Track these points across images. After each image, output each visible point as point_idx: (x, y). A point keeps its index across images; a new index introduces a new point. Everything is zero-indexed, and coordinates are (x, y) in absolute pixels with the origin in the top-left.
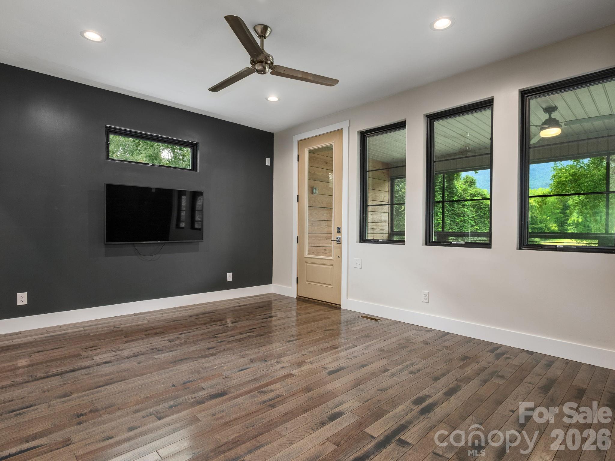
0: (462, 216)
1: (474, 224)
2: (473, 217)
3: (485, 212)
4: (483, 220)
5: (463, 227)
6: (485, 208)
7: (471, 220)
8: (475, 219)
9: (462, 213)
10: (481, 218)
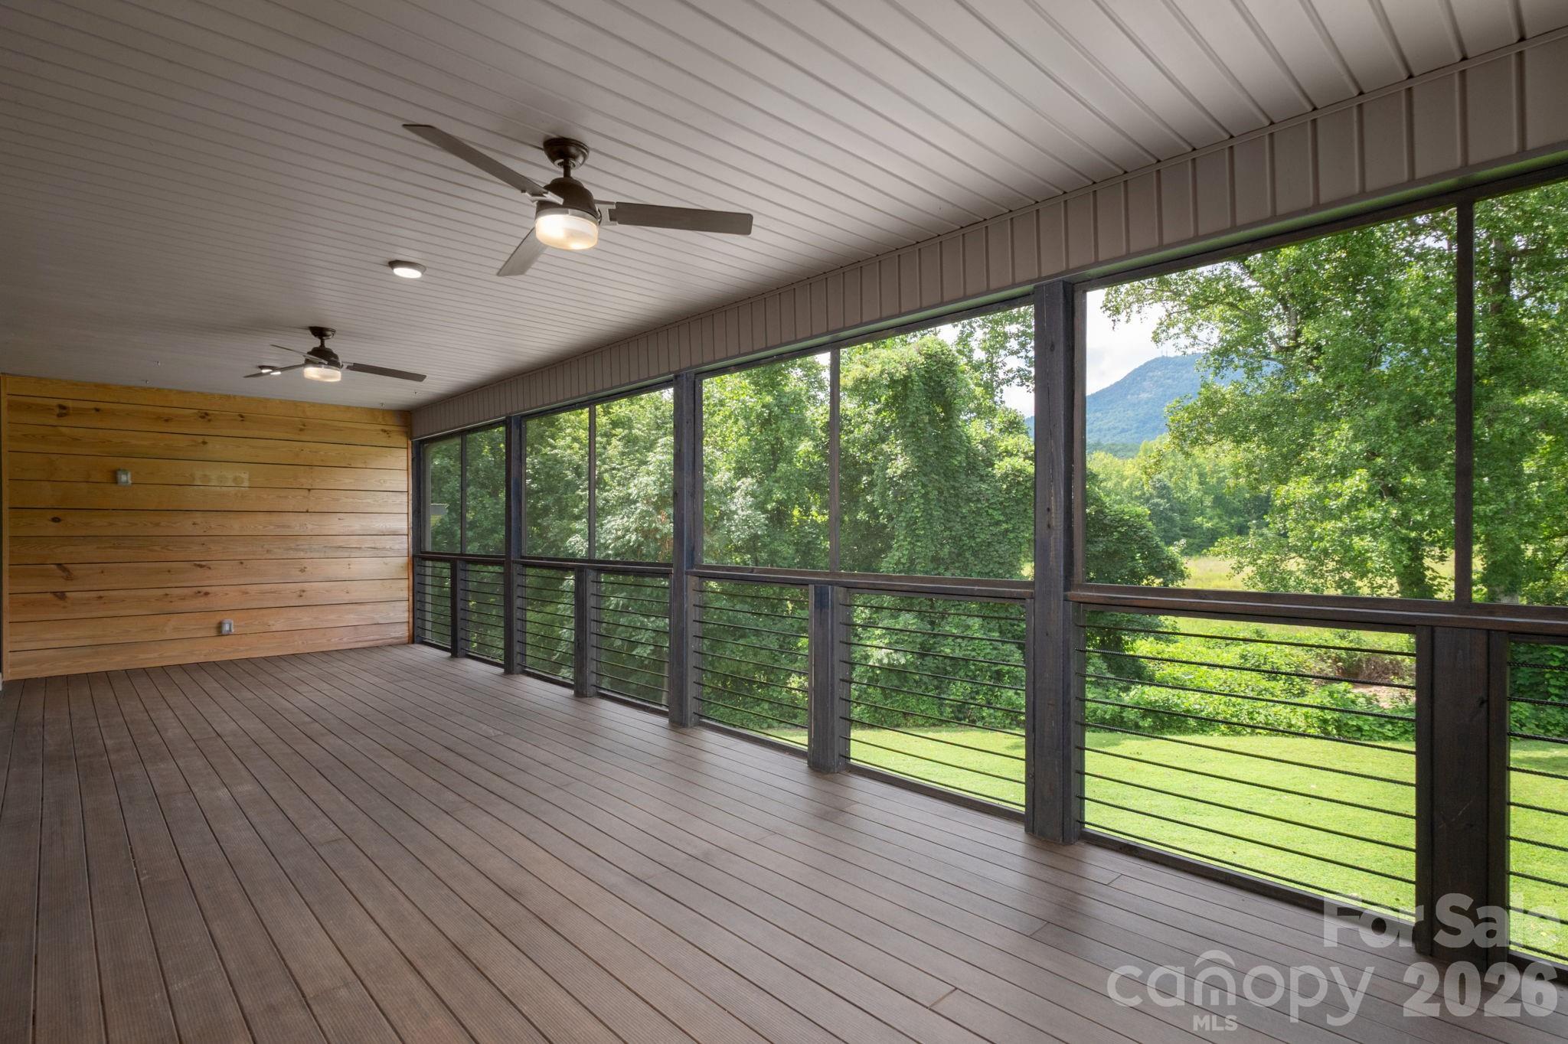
0: (973, 502)
1: (1002, 518)
2: (1001, 503)
3: (1026, 491)
4: (1022, 507)
5: (976, 525)
6: (1026, 481)
7: (994, 509)
8: (1005, 507)
9: (975, 493)
10: (1018, 505)
